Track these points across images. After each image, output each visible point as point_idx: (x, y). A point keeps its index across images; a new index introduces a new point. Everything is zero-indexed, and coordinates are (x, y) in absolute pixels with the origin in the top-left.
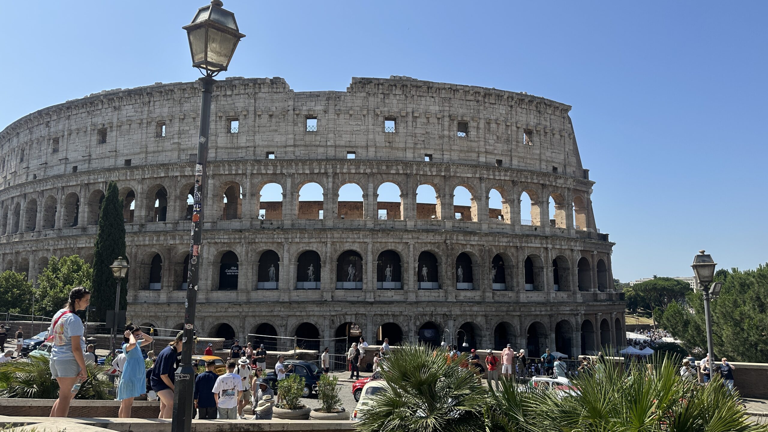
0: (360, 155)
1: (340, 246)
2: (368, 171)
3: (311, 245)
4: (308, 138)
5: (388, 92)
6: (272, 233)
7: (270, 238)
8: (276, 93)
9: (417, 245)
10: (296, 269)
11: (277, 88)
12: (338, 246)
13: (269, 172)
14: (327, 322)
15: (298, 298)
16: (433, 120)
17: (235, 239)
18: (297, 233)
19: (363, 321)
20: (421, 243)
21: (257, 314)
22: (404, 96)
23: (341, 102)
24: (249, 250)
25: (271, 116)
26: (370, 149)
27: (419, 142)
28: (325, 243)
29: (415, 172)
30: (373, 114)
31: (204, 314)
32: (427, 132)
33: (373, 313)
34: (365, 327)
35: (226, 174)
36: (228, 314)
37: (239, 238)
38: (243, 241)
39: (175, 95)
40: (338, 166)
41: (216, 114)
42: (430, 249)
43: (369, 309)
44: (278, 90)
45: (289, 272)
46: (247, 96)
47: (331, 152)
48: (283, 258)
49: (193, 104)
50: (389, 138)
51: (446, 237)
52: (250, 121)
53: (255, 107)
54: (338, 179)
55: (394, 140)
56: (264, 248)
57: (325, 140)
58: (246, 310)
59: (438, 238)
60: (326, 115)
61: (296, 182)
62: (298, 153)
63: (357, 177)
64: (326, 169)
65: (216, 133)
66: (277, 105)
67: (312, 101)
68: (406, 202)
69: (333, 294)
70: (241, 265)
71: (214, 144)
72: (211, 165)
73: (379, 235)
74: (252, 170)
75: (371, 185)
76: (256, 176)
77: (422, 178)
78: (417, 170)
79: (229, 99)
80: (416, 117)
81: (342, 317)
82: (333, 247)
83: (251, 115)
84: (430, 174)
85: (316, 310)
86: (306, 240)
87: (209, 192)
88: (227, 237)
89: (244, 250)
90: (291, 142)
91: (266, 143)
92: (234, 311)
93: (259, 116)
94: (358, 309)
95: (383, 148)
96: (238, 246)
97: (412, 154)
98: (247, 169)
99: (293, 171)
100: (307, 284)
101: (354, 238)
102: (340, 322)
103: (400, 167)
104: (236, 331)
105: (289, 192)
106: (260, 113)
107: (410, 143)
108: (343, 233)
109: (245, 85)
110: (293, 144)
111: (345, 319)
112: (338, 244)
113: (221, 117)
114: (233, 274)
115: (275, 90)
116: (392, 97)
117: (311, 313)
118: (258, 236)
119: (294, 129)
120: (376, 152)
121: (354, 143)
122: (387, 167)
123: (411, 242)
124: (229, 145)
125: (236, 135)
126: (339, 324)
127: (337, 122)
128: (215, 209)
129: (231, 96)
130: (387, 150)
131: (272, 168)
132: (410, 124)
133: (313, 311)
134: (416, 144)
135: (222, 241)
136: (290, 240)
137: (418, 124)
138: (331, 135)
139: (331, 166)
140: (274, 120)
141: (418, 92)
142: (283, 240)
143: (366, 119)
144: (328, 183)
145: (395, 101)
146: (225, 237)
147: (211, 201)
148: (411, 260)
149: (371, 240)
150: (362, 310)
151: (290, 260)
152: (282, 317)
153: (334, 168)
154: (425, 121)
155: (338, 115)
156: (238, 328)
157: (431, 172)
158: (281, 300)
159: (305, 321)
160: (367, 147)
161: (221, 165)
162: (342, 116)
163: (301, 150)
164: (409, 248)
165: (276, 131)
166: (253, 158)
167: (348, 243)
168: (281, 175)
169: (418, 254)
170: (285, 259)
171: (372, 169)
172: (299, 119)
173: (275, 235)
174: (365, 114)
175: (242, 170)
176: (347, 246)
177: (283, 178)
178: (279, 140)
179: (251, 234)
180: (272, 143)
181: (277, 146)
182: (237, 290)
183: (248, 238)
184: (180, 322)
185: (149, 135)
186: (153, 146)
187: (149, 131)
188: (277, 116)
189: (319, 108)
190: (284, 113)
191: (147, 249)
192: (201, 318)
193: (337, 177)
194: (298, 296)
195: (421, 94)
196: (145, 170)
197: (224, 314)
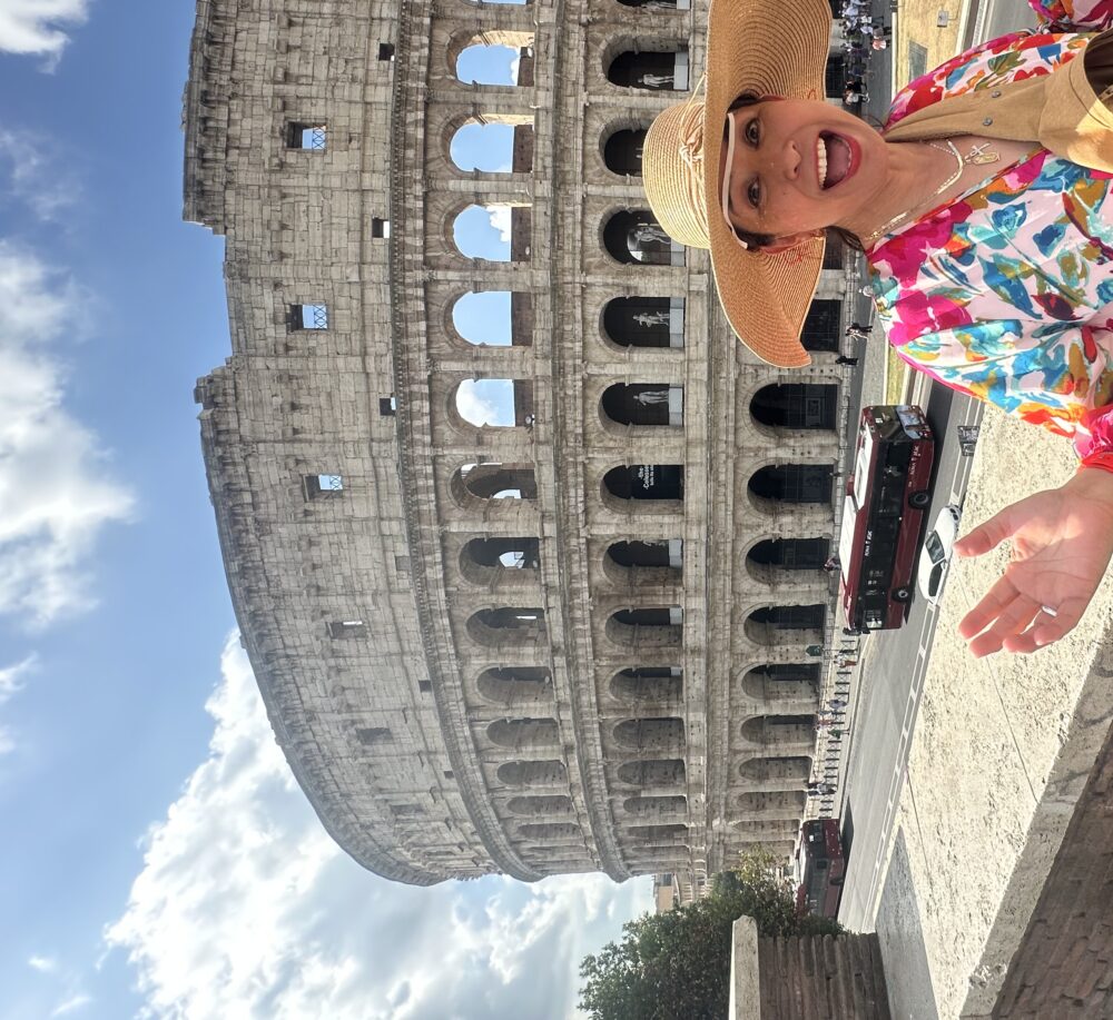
0: (382, 208)
1: (593, 256)
2: (418, 190)
3: (590, 318)
4: (344, 325)
6: (563, 399)
7: (574, 404)
8: (236, 396)
9: (591, 88)
10: (641, 349)
11: (225, 394)
12: (591, 260)
13: (426, 409)
15: (700, 344)
16: (294, 37)
17: (576, 475)
18: (563, 348)
20: (586, 79)
21: (731, 424)
22: (233, 101)
23: (252, 248)
25: (294, 407)
26: (366, 184)
27: (349, 72)
28: (586, 288)
29: (422, 84)
30: (279, 175)
32: (325, 53)
35: (437, 497)
36: (731, 481)
37: (575, 467)
38: (580, 459)
40: (408, 257)
42: (599, 60)
44: (232, 391)
45: (647, 363)
46: (251, 459)
47: (378, 273)
48: (617, 377)
50: (339, 140)
51: (573, 22)
53: (275, 442)
54: (438, 258)
55: (344, 129)
56: (596, 414)
57: (346, 286)
58: (722, 446)
59: (577, 38)
60: (285, 283)
61: (450, 350)
62: (382, 348)
63: (434, 216)
64: (416, 285)
66: (266, 394)
67: (253, 317)
68: (494, 107)
69: (696, 270)
70: (630, 459)
73: (567, 168)
74: (424, 445)
75: (452, 184)
76: (439, 437)
77: (436, 68)
78: (418, 79)
79: (262, 497)
80: (286, 75)
82: (593, 270)
83: (298, 449)
84: (426, 51)
86: (579, 327)
88: (573, 491)
89: (600, 456)
90: (356, 362)
91: (361, 415)
92: (724, 470)
93: (295, 431)
95: (363, 155)
97: (379, 88)
98: (421, 456)
99: (423, 357)
100: (675, 327)
101: (574, 223)
103: (410, 118)
104: (763, 464)
105: (473, 366)
106: (290, 432)
107: (350, 92)
110: (359, 359)
112: (587, 260)
113: (306, 513)
115: (230, 399)
116: (234, 131)
118: (570, 427)
119: (321, 356)
120: (374, 172)
121: (352, 221)
122: (406, 146)
123: (583, 98)
124: (372, 492)
125: (346, 479)
127: (302, 258)
130: (368, 145)
131: (418, 402)
132: (303, 90)
134: (354, 80)
135: (582, 499)
136: (579, 362)
137: (304, 72)
138: (335, 273)
139: (408, 274)
140: (304, 400)
141: (223, 68)
142: (578, 377)
143: (292, 192)
144: (449, 281)
145: (247, 123)
146: (572, 494)
148: (623, 101)
149: (578, 187)
151: (622, 361)
152: (740, 374)
153: (413, 266)
154: (296, 55)
155: (282, 256)
156: (758, 460)
157: (422, 46)
158: (705, 378)
160: (362, 192)
162: (287, 248)
163: (373, 340)
164: (596, 105)
165: (329, 395)
166: (395, 444)
167: (586, 238)
168: (434, 383)
169: (610, 86)
170: (619, 373)
171: (415, 181)
172: (299, 345)
173: (565, 394)
174: (280, 191)
175: (425, 464)
176: (594, 241)
177: (441, 380)
178: (352, 388)
179: (564, 442)
180: (361, 405)
181: (368, 392)
182: (682, 466)
183: (575, 448)
184: (744, 568)
185: (363, 650)
186: (385, 645)
187: (354, 652)
188: (294, 393)
189: (269, 301)
190: (286, 378)
191: (602, 636)
192: (737, 530)
193: (433, 262)
194: (697, 343)
195: (227, 60)
196: (439, 654)
197: (730, 488)
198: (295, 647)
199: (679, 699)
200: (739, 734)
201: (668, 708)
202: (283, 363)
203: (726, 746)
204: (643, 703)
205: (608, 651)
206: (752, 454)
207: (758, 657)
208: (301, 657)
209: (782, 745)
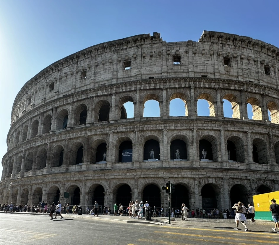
1: (201, 132)
2: (217, 86)
3: (182, 132)
4: (176, 68)
5: (224, 43)
6: (156, 124)
7: (154, 127)
9: (251, 134)
11: (155, 40)
12: (200, 132)
13: (151, 88)
14: (196, 182)
16: (252, 62)
17: (130, 128)
18: (172, 123)
19: (221, 182)
20: (254, 133)
21: (147, 176)
22: (234, 47)
23: (196, 47)
24: (140, 136)
25: (151, 56)
26: (216, 74)
27: (245, 73)
28: (192, 130)
30: (217, 54)
31: (110, 177)
33: (229, 177)
34: (222, 187)
35: (124, 92)
36: (127, 177)
37: (133, 128)
38: (136, 129)
39: (92, 54)
40: (197, 83)
41: (117, 60)
43: (225, 174)
44: (156, 42)
45: (167, 149)
46: (136, 47)
49: (103, 57)
50: (227, 69)
51: (269, 130)
52: (138, 60)
53: (141, 52)
54: (197, 91)
55: (230, 71)
56: (150, 134)
57: (187, 69)
58: (139, 174)
59: (265, 131)
60: (187, 54)
61: (169, 94)
63: (209, 91)
64: (189, 84)
65: (117, 70)
66: (155, 50)
67: (177, 47)
70: (135, 145)
71: (116, 76)
72: (114, 87)
73: (229, 126)
74: (140, 87)
75: (219, 95)
76: (142, 91)
77: (249, 94)
78: (247, 88)
79: (125, 51)
81: (206, 179)
82: (198, 132)
83: (139, 58)
85: (189, 174)
86: (179, 128)
87: (112, 103)
88: (125, 128)
89: (136, 136)
90: (166, 70)
91: (149, 72)
92: (130, 174)
93: (144, 57)
94: (218, 174)
95: (224, 74)
96: (132, 134)
98: (137, 87)
99: (167, 86)
101: (212, 127)
102: (205, 183)
103: (236, 86)
104: (132, 188)
107: (240, 72)
108: (204, 123)
109: (135, 42)
110: (166, 71)
111: (208, 181)
112: (200, 131)
113: (120, 61)
114: (126, 155)
116: (227, 46)
117: (185, 176)
118: (146, 126)
119: (166, 63)
120: (220, 76)
121: (206, 71)
122: (229, 84)
124: (125, 76)
125: (129, 70)
126: (204, 184)
127: (194, 58)
128: (117, 113)
129: (126, 49)
130: (227, 76)
131: (154, 85)
132: (239, 62)
133: (187, 174)
135: (122, 130)
136: (168, 128)
137: (243, 63)
138: (191, 66)
139: (193, 83)
140: (153, 59)
141: (242, 45)
142: (163, 128)
143: (212, 57)
144: (190, 94)
145: (229, 49)
146: (124, 128)
147: (114, 108)
148: (250, 143)
149: (223, 128)
150: (221, 175)
151: (168, 142)
153: (195, 84)
154: (247, 62)
155: (195, 54)
156: (134, 186)
159: (180, 182)
160: (214, 73)
161: (121, 86)
162: (197, 55)
163: (171, 75)
165: (155, 65)
167: (207, 131)
168: (159, 90)
169: (252, 140)
170: (164, 140)
171: (219, 86)
172: (169, 57)
173: (157, 125)
174: (212, 54)
175: (134, 88)
176: (206, 133)
177: (160, 92)
178: (157, 70)
179: (141, 124)
180: (152, 72)
181: (156, 74)
182: (132, 162)
183: (139, 128)
184: (95, 183)
185: (77, 79)
186: (79, 84)
187: (77, 77)
188: (155, 57)
189: (182, 51)
190: (160, 54)
191: (75, 141)
192: (109, 180)
193: (196, 90)
194: (175, 165)
195: (244, 46)
196: (74, 97)
197: (124, 177)
198: (80, 63)
199: (52, 166)
200: (38, 186)
201: (49, 163)
202: (164, 53)
203: (34, 182)
204: (51, 156)
205: (70, 143)
206: (136, 184)
207: (63, 190)
208: (77, 65)
209: (32, 201)
